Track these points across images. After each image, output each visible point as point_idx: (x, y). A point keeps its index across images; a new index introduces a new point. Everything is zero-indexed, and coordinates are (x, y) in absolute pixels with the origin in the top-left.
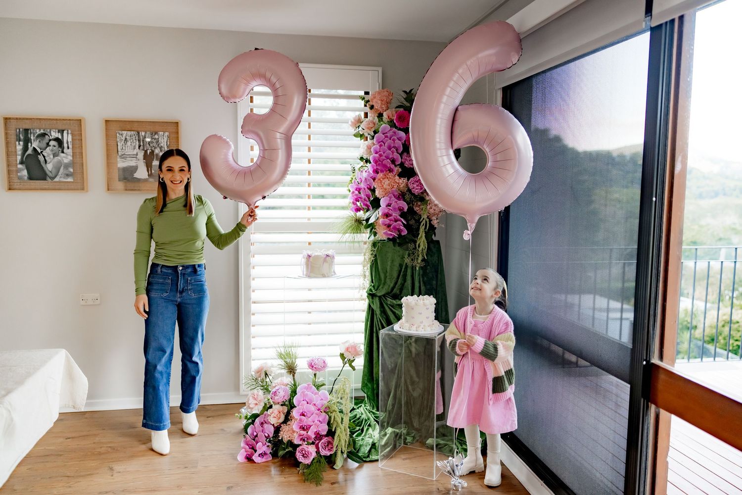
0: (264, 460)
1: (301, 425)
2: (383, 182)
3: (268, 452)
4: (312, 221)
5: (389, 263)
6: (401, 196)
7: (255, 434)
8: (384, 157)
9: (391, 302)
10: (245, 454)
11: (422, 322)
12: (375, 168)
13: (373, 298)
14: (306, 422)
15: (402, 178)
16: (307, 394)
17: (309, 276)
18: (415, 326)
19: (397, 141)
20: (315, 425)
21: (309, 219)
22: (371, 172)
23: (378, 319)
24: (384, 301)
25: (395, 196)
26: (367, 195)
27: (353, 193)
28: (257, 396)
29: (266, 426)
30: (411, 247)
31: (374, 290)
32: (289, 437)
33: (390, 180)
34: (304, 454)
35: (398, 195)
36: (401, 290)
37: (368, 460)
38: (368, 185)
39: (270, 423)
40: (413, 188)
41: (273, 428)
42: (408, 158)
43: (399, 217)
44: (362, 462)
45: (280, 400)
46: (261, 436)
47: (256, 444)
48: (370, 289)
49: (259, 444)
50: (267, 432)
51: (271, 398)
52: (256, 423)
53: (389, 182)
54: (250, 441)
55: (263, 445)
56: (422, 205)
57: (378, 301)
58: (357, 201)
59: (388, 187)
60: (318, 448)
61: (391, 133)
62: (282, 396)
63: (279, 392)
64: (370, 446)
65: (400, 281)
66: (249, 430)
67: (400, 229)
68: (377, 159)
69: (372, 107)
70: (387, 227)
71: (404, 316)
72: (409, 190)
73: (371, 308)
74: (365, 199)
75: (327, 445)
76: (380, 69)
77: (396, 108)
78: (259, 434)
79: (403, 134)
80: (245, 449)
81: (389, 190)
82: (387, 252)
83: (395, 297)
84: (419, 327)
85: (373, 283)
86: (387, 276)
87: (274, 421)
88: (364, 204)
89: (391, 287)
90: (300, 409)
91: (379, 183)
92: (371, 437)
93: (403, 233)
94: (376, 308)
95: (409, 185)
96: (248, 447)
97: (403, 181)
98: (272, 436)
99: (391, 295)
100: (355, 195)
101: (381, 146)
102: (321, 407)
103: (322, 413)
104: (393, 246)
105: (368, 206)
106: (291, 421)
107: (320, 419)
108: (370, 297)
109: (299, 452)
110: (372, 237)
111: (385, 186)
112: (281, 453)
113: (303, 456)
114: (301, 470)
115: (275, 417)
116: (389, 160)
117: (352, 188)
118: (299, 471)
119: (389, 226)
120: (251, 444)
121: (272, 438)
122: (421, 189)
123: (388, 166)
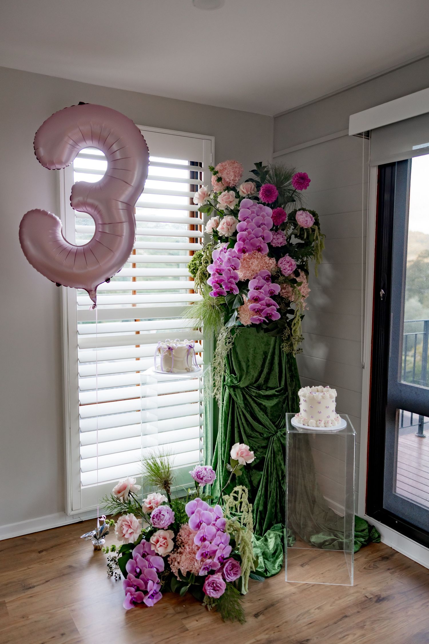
0: (155, 601)
1: (204, 552)
2: (251, 262)
3: (158, 590)
4: (138, 306)
6: (273, 278)
7: (138, 570)
8: (252, 235)
9: (256, 393)
10: (130, 598)
11: (328, 417)
12: (242, 247)
13: (234, 391)
14: (210, 548)
15: (272, 259)
16: (203, 514)
17: (170, 372)
18: (323, 422)
19: (267, 217)
20: (221, 549)
21: (134, 305)
22: (237, 252)
24: (247, 394)
25: (264, 278)
26: (232, 277)
27: (214, 274)
28: (131, 523)
29: (152, 558)
30: (287, 332)
31: (236, 382)
32: (187, 568)
33: (259, 260)
34: (214, 587)
35: (266, 277)
36: (267, 380)
37: (269, 575)
38: (232, 266)
39: (157, 554)
40: (284, 269)
41: (162, 560)
42: (275, 237)
43: (273, 302)
44: (264, 578)
45: (166, 524)
46: (151, 573)
47: (146, 583)
48: (231, 381)
49: (150, 583)
50: (155, 566)
51: (154, 524)
52: (137, 556)
53: (257, 262)
54: (135, 581)
55: (154, 582)
56: (291, 287)
57: (240, 393)
58: (219, 283)
59: (256, 268)
60: (223, 575)
61: (257, 209)
62: (168, 519)
63: (163, 515)
64: (262, 557)
65: (266, 371)
66: (128, 567)
67: (272, 314)
68: (244, 237)
69: (219, 179)
70: (256, 312)
71: (305, 411)
72: (279, 272)
73: (231, 400)
74: (230, 282)
75: (232, 569)
76: (213, 138)
77: (247, 181)
78: (146, 570)
79: (269, 210)
80: (131, 592)
81: (257, 271)
82: (247, 339)
83: (259, 388)
84: (328, 422)
85: (235, 375)
86: (249, 366)
87: (161, 551)
88: (227, 287)
89: (255, 377)
90: (200, 533)
91: (245, 264)
92: (256, 545)
93: (275, 318)
94: (239, 401)
95: (280, 265)
96: (133, 589)
97: (273, 261)
98: (162, 569)
99: (255, 385)
100: (217, 277)
101: (248, 222)
102: (221, 526)
103: (224, 532)
104: (258, 332)
105: (232, 289)
106: (183, 548)
107: (223, 541)
108: (232, 389)
109: (209, 585)
110: (232, 323)
111: (253, 267)
112: (184, 589)
113: (214, 589)
114: (208, 606)
115: (161, 546)
116: (261, 238)
117: (210, 269)
118: (206, 607)
119: (258, 311)
120: (135, 584)
121: (162, 572)
122: (292, 270)
123: (258, 244)
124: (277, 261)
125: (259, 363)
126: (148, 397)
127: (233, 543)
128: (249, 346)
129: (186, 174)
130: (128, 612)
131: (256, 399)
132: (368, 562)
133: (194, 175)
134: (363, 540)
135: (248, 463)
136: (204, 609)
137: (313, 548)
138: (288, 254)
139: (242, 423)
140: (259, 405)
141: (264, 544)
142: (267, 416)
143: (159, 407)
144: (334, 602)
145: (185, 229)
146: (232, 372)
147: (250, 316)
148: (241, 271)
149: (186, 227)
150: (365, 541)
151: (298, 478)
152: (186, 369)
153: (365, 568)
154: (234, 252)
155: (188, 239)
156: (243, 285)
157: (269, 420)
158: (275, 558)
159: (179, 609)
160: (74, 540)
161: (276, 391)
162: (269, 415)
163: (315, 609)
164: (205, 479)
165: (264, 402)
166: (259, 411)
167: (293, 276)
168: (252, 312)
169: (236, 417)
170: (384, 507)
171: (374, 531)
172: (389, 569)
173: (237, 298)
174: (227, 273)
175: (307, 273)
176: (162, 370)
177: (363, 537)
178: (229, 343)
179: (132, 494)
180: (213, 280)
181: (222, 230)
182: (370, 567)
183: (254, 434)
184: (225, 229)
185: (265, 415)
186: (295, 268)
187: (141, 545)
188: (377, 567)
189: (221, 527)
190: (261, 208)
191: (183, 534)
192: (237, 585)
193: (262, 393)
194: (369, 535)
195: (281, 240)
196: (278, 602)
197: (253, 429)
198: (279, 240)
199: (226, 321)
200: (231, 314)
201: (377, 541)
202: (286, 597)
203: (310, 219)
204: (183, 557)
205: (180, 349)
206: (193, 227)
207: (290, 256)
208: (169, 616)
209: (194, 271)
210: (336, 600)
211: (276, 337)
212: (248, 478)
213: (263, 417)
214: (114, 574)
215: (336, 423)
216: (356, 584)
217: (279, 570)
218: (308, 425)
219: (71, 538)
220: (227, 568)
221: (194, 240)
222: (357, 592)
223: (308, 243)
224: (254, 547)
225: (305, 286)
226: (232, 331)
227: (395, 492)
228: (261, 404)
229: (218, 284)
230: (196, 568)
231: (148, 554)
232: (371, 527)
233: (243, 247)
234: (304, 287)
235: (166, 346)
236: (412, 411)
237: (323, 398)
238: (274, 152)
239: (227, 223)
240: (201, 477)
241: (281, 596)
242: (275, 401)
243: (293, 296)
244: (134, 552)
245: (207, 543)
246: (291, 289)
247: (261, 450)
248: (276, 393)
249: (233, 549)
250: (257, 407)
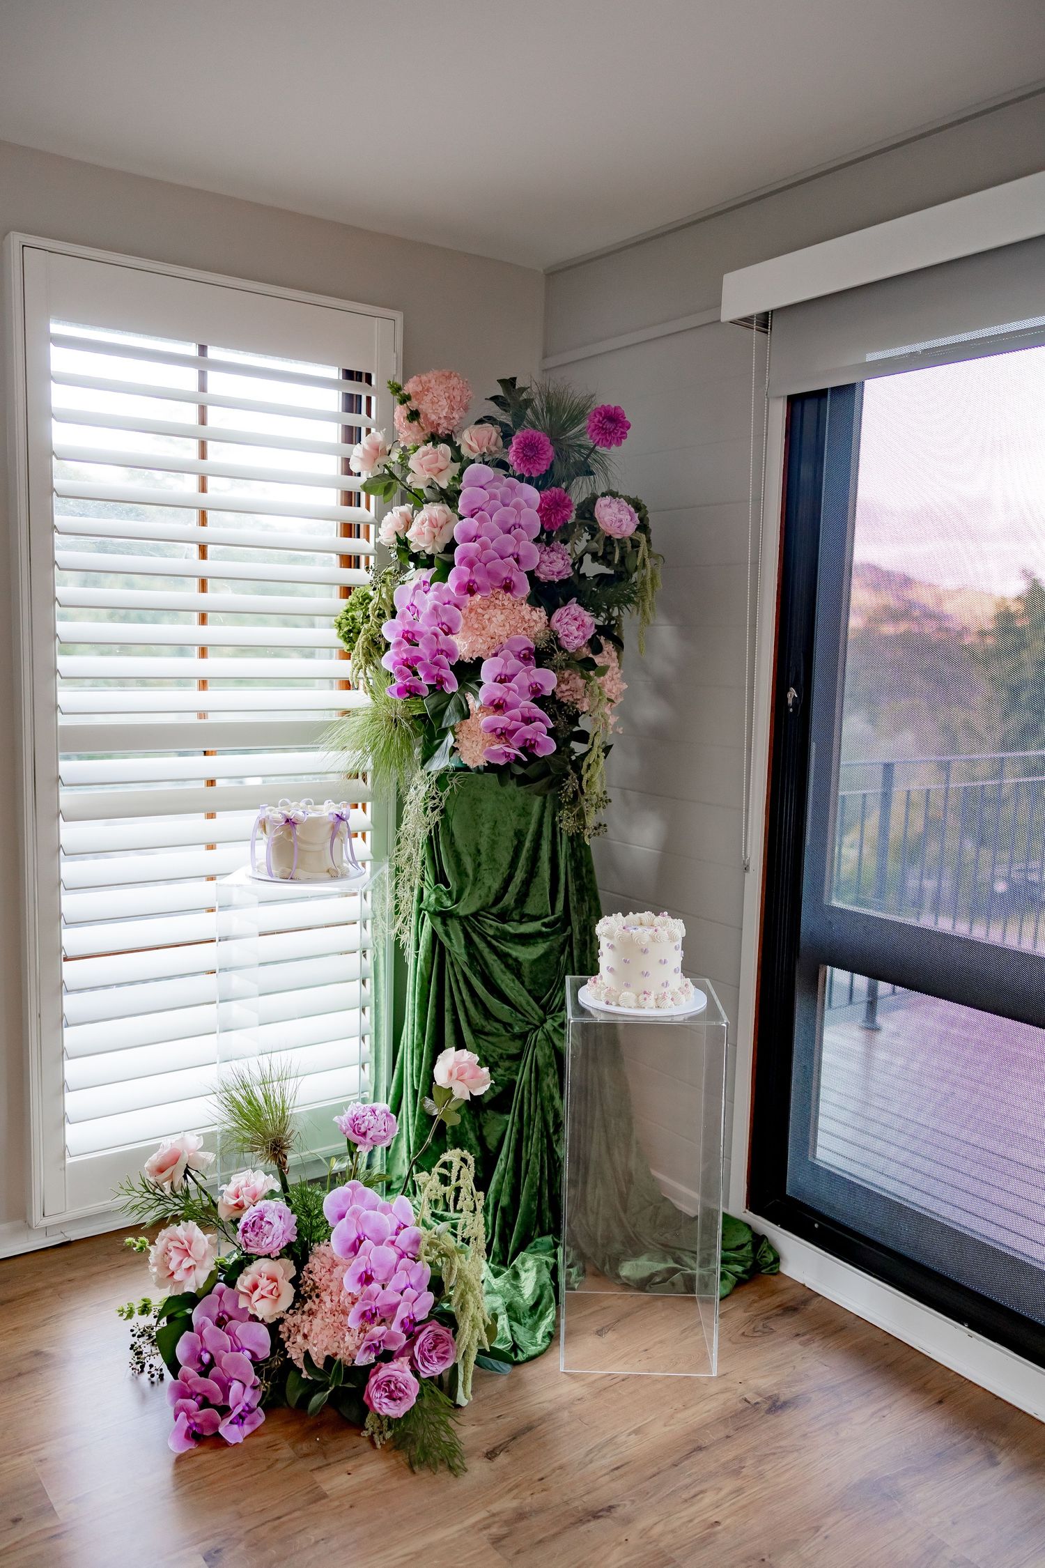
0: (247, 1429)
1: (367, 1308)
2: (486, 617)
3: (254, 1404)
4: (212, 718)
5: (486, 830)
6: (540, 656)
7: (206, 1357)
8: (491, 552)
9: (497, 929)
10: (186, 1424)
11: (666, 984)
12: (466, 579)
13: (444, 923)
14: (383, 1298)
15: (538, 609)
16: (367, 1217)
17: (290, 878)
18: (652, 997)
19: (526, 510)
20: (407, 1300)
21: (202, 715)
22: (453, 590)
23: (460, 977)
24: (474, 930)
25: (518, 656)
26: (442, 651)
27: (399, 644)
28: (190, 1243)
29: (240, 1328)
30: (570, 784)
31: (449, 903)
32: (326, 1349)
33: (506, 612)
34: (391, 1392)
35: (524, 652)
36: (522, 898)
37: (521, 1357)
38: (443, 624)
39: (254, 1318)
40: (566, 635)
41: (265, 1331)
42: (545, 557)
43: (538, 712)
44: (509, 1366)
45: (275, 1245)
46: (237, 1364)
47: (226, 1389)
48: (438, 901)
49: (236, 1386)
50: (247, 1346)
51: (247, 1245)
52: (203, 1325)
53: (503, 617)
54: (196, 1383)
55: (245, 1386)
56: (583, 677)
57: (459, 928)
58: (410, 665)
59: (499, 631)
60: (412, 1362)
61: (503, 489)
62: (281, 1231)
63: (269, 1223)
64: (505, 1316)
65: (520, 876)
66: (181, 1351)
67: (536, 741)
68: (472, 555)
69: (414, 415)
70: (498, 736)
71: (611, 970)
72: (554, 641)
73: (437, 948)
74: (437, 663)
75: (434, 1348)
76: (399, 316)
77: (480, 422)
78: (226, 1358)
79: (532, 494)
80: (188, 1411)
81: (502, 639)
82: (476, 801)
83: (503, 917)
84: (664, 998)
85: (447, 885)
86: (479, 865)
87: (264, 1309)
88: (429, 676)
89: (493, 891)
90: (359, 1264)
91: (473, 621)
92: (493, 1289)
93: (544, 749)
94: (457, 947)
95: (556, 625)
96: (192, 1404)
97: (538, 616)
98: (264, 1353)
99: (494, 910)
100: (405, 651)
101: (481, 520)
102: (408, 1247)
103: (416, 1261)
104: (502, 783)
105: (441, 681)
106: (317, 1301)
107: (413, 1281)
108: (438, 921)
109: (378, 1388)
110: (439, 763)
111: (492, 629)
112: (317, 1399)
113: (391, 1397)
114: (376, 1436)
115: (263, 1297)
116: (511, 559)
117: (390, 631)
118: (371, 1439)
119: (504, 734)
120: (198, 1391)
121: (266, 1361)
122: (584, 637)
123: (504, 575)
124: (550, 614)
125: (504, 857)
126: (234, 939)
127: (437, 1285)
128: (480, 816)
129: (332, 400)
130: (179, 1460)
131: (494, 942)
132: (751, 1320)
133: (352, 404)
134: (739, 1269)
135: (475, 1094)
136: (367, 1445)
137: (625, 1290)
138: (574, 600)
139: (463, 1002)
140: (503, 957)
141: (512, 1285)
142: (523, 983)
144: (672, 1417)
145: (329, 533)
146: (440, 878)
147: (484, 746)
148: (464, 638)
149: (334, 527)
150: (744, 1272)
151: (593, 1128)
152: (328, 871)
153: (743, 1334)
154: (448, 590)
155: (335, 559)
156: (468, 672)
157: (525, 993)
158: (536, 1317)
159: (305, 1447)
160: (46, 1288)
161: (544, 925)
162: (527, 980)
163: (629, 1434)
164: (370, 1134)
165: (516, 951)
166: (502, 971)
167: (586, 652)
168: (489, 736)
169: (447, 987)
170: (788, 1192)
171: (764, 1247)
172: (798, 1335)
173: (452, 702)
174: (429, 641)
175: (619, 644)
176: (270, 874)
177: (739, 1262)
178: (433, 809)
179: (193, 1173)
180: (397, 658)
181: (420, 540)
182: (754, 1330)
183: (490, 1027)
184: (427, 537)
185: (516, 982)
186: (591, 632)
187: (214, 1296)
188: (772, 1331)
189: (409, 1249)
190: (512, 488)
191: (317, 1268)
192: (446, 1385)
193: (511, 930)
194: (754, 1258)
195: (559, 565)
196: (542, 1420)
197: (487, 1014)
198: (555, 566)
199: (427, 757)
200: (437, 741)
201: (771, 1270)
202: (561, 1408)
203: (629, 518)
204: (317, 1322)
205: (315, 823)
206: (350, 530)
207: (580, 603)
208: (280, 1466)
209: (350, 636)
210: (677, 1411)
211: (545, 797)
212: (475, 1131)
213: (512, 985)
214: (147, 1368)
215: (683, 998)
216: (724, 1372)
217: (544, 1346)
218: (618, 1005)
219: (40, 1285)
220: (422, 1345)
221: (350, 561)
222: (726, 1390)
223: (622, 575)
224: (488, 1293)
225: (615, 677)
226: (441, 780)
227: (814, 1157)
228: (509, 955)
229: (409, 667)
230: (347, 1348)
231: (231, 1318)
232: (759, 1240)
233: (470, 581)
234: (613, 679)
235: (279, 816)
237: (654, 939)
238: (545, 356)
239: (430, 521)
240: (363, 1130)
241: (549, 1407)
242: (539, 949)
243: (586, 700)
244: (197, 1315)
245: (375, 1287)
246: (581, 683)
247: (507, 1064)
248: (544, 929)
249: (437, 1299)
250: (499, 962)
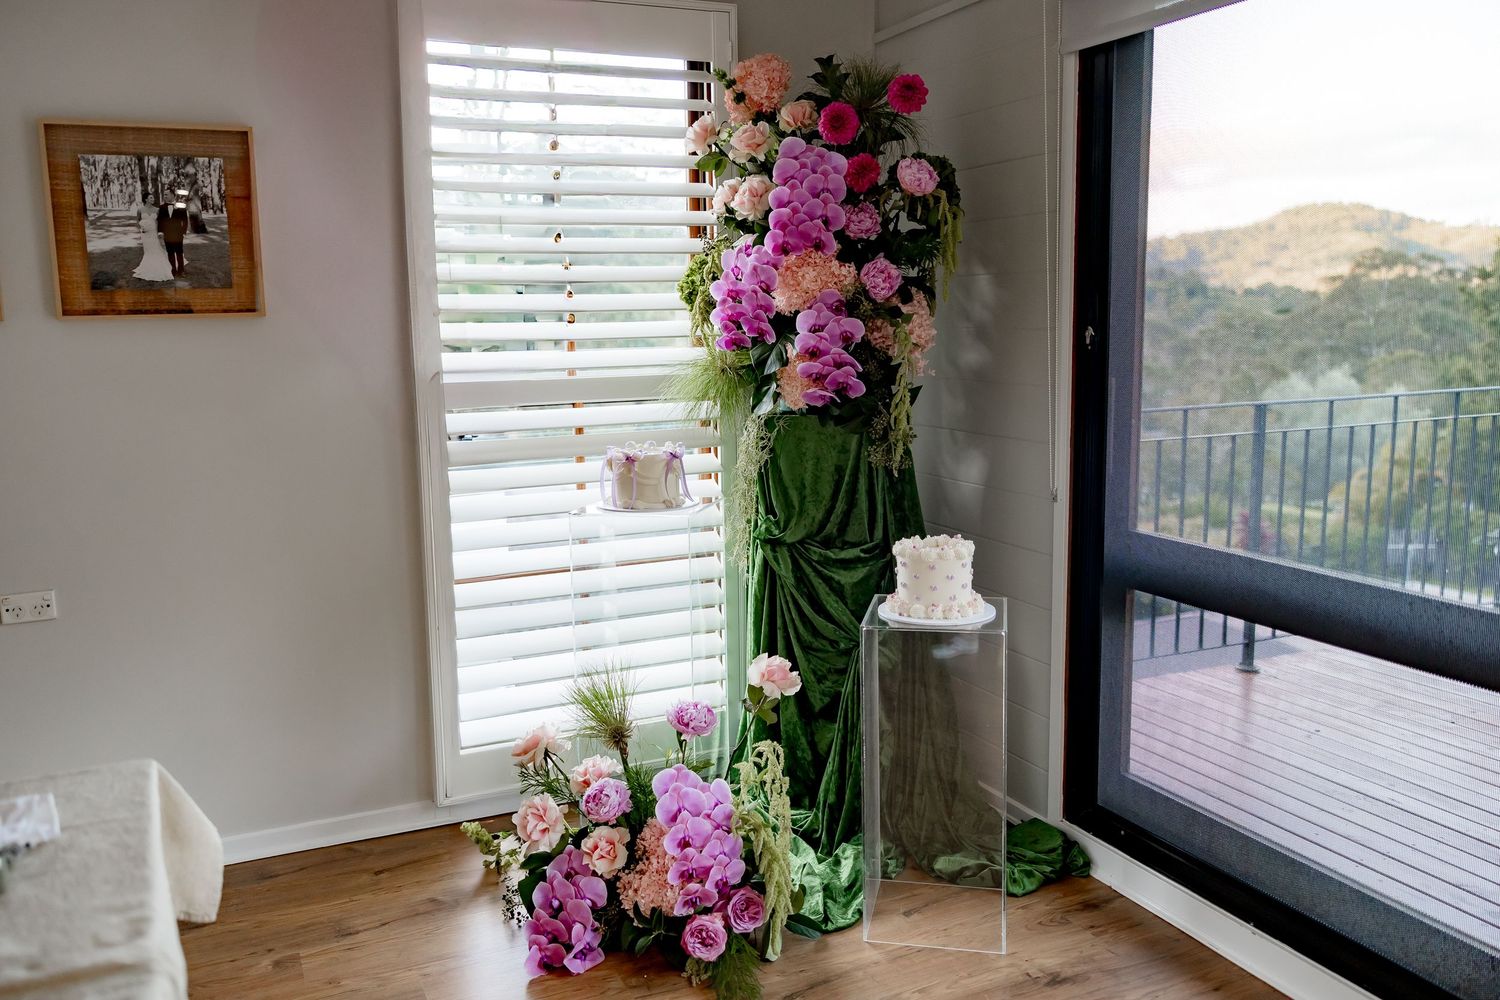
0: (588, 965)
1: (685, 868)
2: (800, 274)
3: (595, 944)
5: (810, 465)
6: (850, 305)
7: (556, 903)
8: (802, 215)
9: (821, 555)
10: (539, 956)
11: (953, 598)
12: (780, 241)
13: (774, 550)
14: (697, 861)
15: (847, 265)
16: (686, 794)
17: (630, 508)
18: (940, 608)
19: (833, 176)
20: (720, 864)
21: (572, 372)
22: (770, 252)
24: (800, 555)
25: (830, 308)
26: (761, 307)
27: (724, 302)
28: (545, 811)
29: (582, 881)
30: (879, 424)
31: (777, 532)
32: (652, 901)
33: (818, 269)
34: (703, 939)
35: (836, 304)
36: (843, 527)
37: (830, 927)
38: (762, 282)
39: (594, 874)
40: (874, 287)
41: (603, 885)
42: (854, 217)
43: (847, 356)
44: (819, 934)
45: (612, 814)
46: (578, 908)
47: (569, 929)
48: (767, 530)
49: (577, 928)
50: (588, 895)
51: (589, 813)
52: (554, 876)
53: (815, 273)
54: (547, 923)
55: (585, 928)
56: (892, 325)
57: (787, 554)
58: (733, 321)
59: (813, 286)
60: (726, 918)
61: (813, 158)
62: (616, 803)
63: (607, 796)
64: (821, 894)
65: (840, 506)
66: (537, 897)
67: (848, 384)
68: (785, 219)
69: (740, 98)
70: (814, 381)
71: (904, 585)
72: (863, 292)
73: (768, 574)
74: (757, 317)
75: (746, 909)
76: (733, 8)
77: (798, 99)
78: (570, 903)
79: (841, 160)
80: (539, 944)
81: (815, 293)
82: (801, 440)
83: (827, 544)
84: (950, 610)
85: (775, 516)
86: (805, 497)
87: (601, 867)
88: (751, 329)
89: (817, 520)
90: (678, 831)
91: (789, 278)
92: (813, 871)
93: (856, 391)
94: (784, 570)
95: (864, 279)
96: (543, 939)
97: (848, 271)
98: (602, 902)
99: (818, 539)
100: (730, 308)
101: (793, 187)
102: (723, 820)
103: (729, 833)
104: (823, 423)
105: (762, 333)
106: (647, 863)
107: (726, 850)
108: (769, 547)
109: (692, 935)
110: (766, 407)
111: (805, 284)
112: (642, 942)
113: (703, 943)
114: (693, 977)
115: (602, 857)
116: (819, 221)
117: (716, 292)
118: (689, 980)
119: (818, 379)
120: (549, 930)
121: (604, 909)
122: (891, 288)
123: (814, 235)
124: (859, 269)
125: (826, 491)
127: (750, 859)
128: (804, 454)
130: (532, 983)
131: (819, 567)
132: (1050, 913)
133: (695, 91)
134: (1048, 869)
135: (786, 695)
136: (684, 983)
137: (939, 882)
138: (882, 254)
139: (793, 620)
140: (828, 580)
141: (832, 870)
142: (846, 604)
143: (620, 590)
144: (956, 982)
145: (680, 208)
146: (770, 510)
147: (802, 390)
148: (783, 294)
149: (682, 203)
150: (1051, 872)
152: (664, 502)
153: (1040, 923)
154: (766, 252)
155: (686, 230)
156: (785, 325)
157: (848, 612)
158: (850, 897)
159: (634, 981)
160: (445, 853)
161: (862, 551)
162: (849, 602)
163: (914, 992)
164: (692, 724)
165: (839, 575)
166: (828, 594)
167: (895, 301)
168: (805, 381)
169: (778, 607)
170: (1099, 803)
171: (1075, 851)
172: (1092, 927)
173: (774, 353)
174: (751, 298)
175: (930, 294)
176: (615, 505)
177: (1048, 863)
178: (763, 448)
179: (554, 758)
180: (723, 315)
181: (743, 212)
182: (1051, 921)
183: (816, 644)
184: (747, 205)
185: (841, 603)
186: (898, 283)
187: (564, 856)
188: (1068, 922)
189: (724, 823)
190: (821, 156)
191: (648, 836)
192: (758, 945)
193: (831, 555)
194: (1064, 860)
195: (868, 223)
196: (839, 976)
197: (815, 632)
198: (864, 225)
199: (758, 399)
200: (766, 388)
201: (1082, 873)
202: (858, 969)
203: (928, 176)
204: (645, 878)
205: (651, 460)
206: (698, 204)
207: (885, 257)
208: (611, 993)
209: (690, 298)
210: (962, 978)
211: (862, 436)
212: (806, 736)
213: (836, 605)
214: (516, 916)
215: (970, 611)
216: (1010, 952)
217: (853, 920)
218: (909, 616)
219: (441, 851)
220: (734, 905)
221: (698, 231)
222: (1012, 965)
223: (934, 230)
224: (808, 874)
225: (924, 324)
226: (769, 422)
227: (1127, 771)
228: (832, 578)
229: (733, 322)
230: (669, 902)
231: (577, 873)
232: (1070, 844)
233: (784, 242)
234: (922, 326)
235: (621, 455)
236: (1227, 612)
237: (940, 557)
238: (877, 30)
239: (750, 191)
240: (686, 721)
241: (849, 967)
242: (860, 573)
243: (896, 346)
244: (549, 869)
245: (689, 850)
246: (891, 330)
247: (835, 677)
248: (862, 555)
249: (750, 869)
250: (824, 585)
